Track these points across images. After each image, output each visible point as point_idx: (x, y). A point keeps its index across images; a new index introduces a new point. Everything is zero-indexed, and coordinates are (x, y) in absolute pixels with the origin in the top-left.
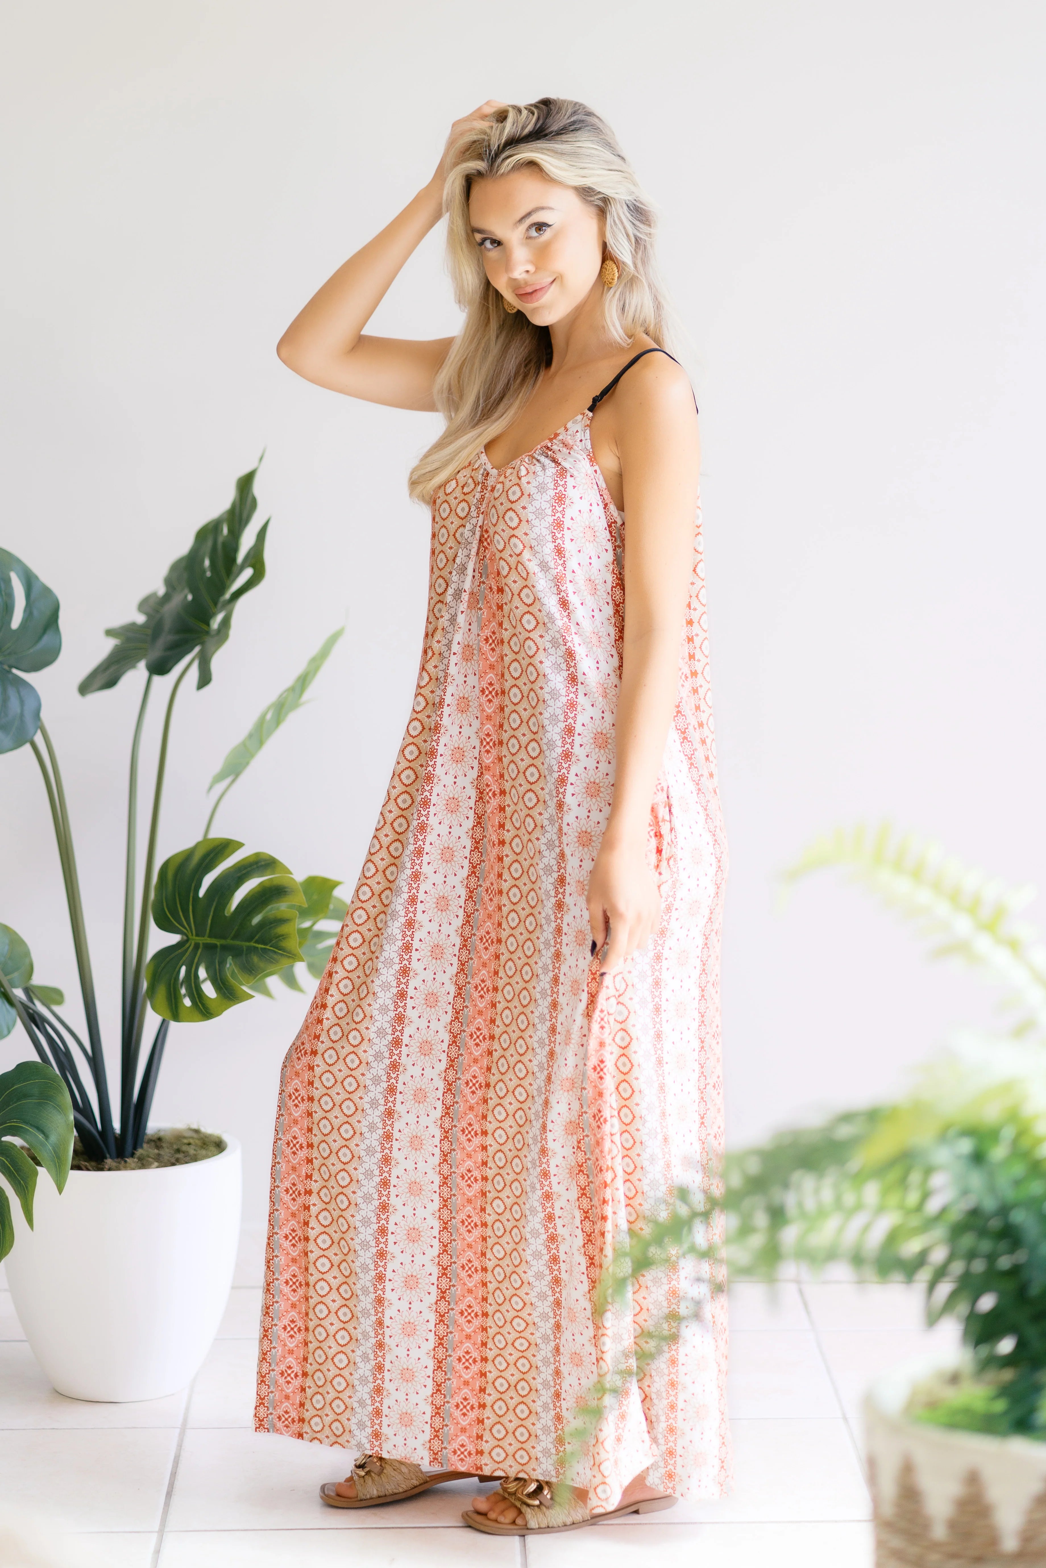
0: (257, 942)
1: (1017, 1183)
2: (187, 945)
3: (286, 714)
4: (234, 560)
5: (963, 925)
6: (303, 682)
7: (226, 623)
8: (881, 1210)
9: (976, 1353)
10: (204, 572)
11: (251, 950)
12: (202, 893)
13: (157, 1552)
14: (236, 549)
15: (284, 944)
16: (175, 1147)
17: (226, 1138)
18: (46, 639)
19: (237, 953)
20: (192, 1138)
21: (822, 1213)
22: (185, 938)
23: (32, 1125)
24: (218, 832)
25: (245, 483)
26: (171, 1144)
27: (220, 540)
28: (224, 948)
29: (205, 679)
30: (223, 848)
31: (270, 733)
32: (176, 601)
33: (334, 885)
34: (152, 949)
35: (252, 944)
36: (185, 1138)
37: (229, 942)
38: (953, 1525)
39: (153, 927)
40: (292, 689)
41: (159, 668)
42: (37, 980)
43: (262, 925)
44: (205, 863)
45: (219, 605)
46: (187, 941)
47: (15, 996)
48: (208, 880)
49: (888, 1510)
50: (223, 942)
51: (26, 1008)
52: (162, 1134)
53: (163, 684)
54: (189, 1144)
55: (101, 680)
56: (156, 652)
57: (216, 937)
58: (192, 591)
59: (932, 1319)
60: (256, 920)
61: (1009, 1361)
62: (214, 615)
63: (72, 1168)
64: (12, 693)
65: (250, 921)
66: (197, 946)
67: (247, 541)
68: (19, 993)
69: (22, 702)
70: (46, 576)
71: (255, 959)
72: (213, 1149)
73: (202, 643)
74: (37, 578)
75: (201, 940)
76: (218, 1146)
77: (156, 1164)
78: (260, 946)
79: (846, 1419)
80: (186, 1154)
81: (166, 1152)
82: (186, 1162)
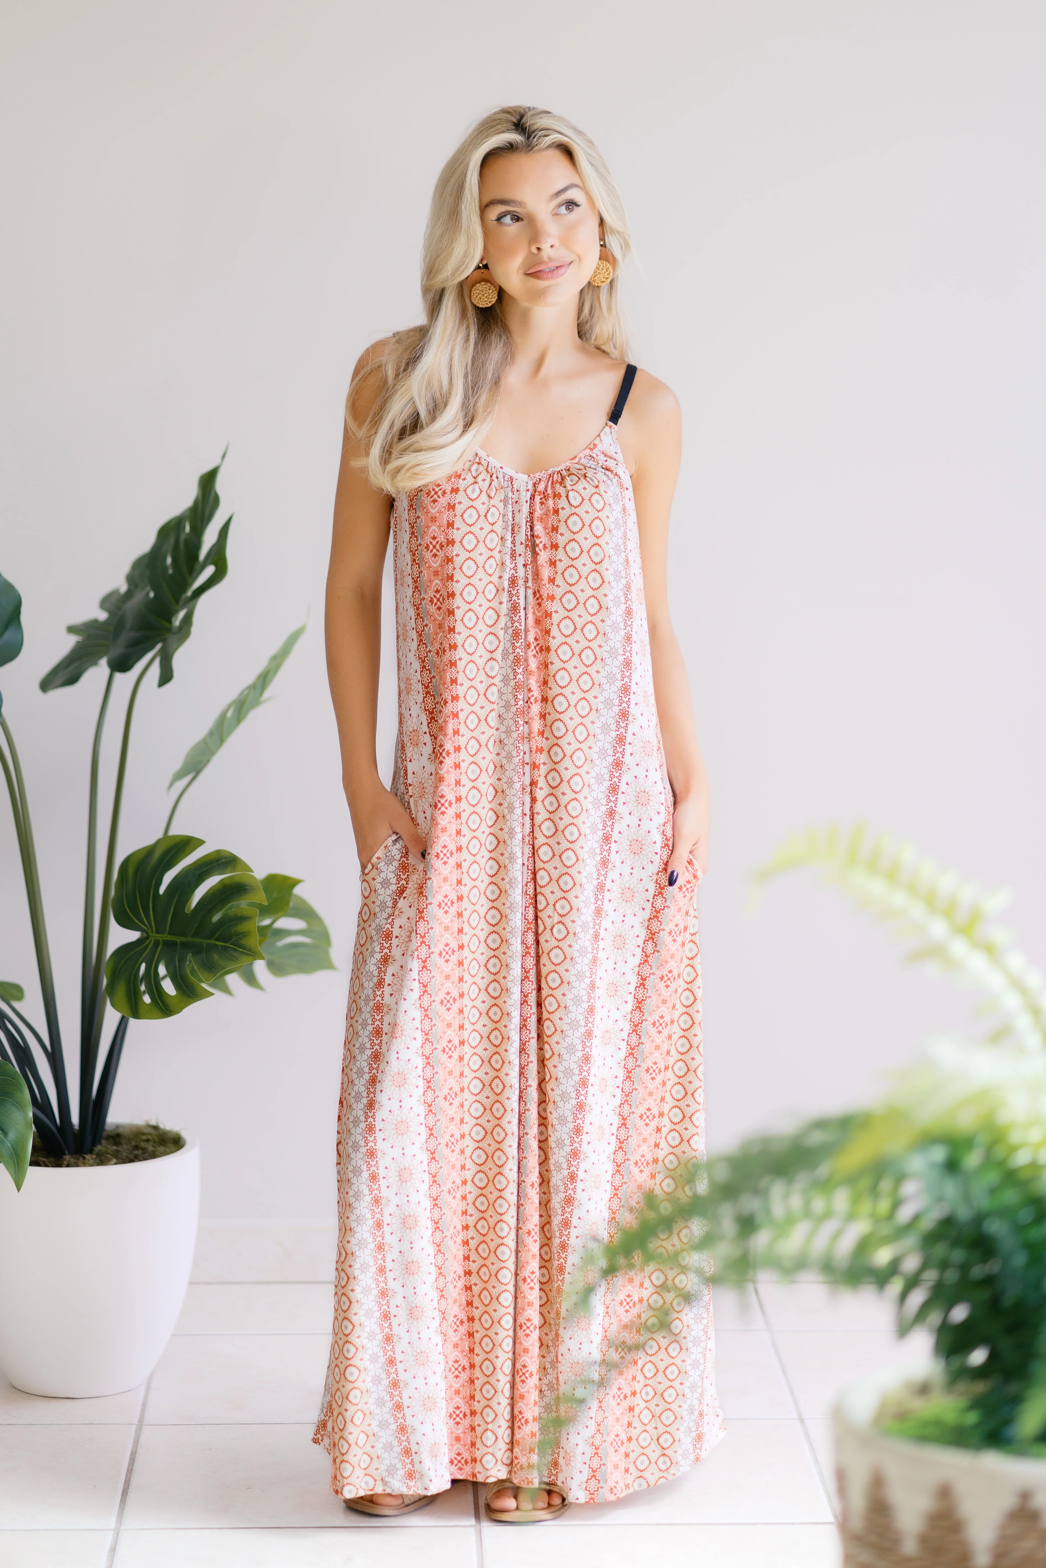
0: (216, 940)
1: (993, 1191)
2: (147, 942)
3: (247, 713)
4: (196, 557)
5: (938, 929)
6: (264, 680)
7: (188, 620)
8: (851, 1217)
9: (948, 1364)
10: (166, 568)
11: (212, 947)
12: (162, 890)
13: (113, 1550)
14: (198, 547)
15: (244, 942)
16: (134, 1143)
17: (184, 1134)
18: (8, 635)
19: (197, 950)
20: (150, 1134)
21: (790, 1220)
22: (145, 935)
24: (178, 830)
25: (208, 481)
26: (130, 1140)
27: (183, 537)
28: (185, 945)
29: (166, 677)
30: (185, 844)
31: (230, 731)
32: (138, 598)
33: (295, 882)
34: (112, 946)
35: (212, 941)
36: (143, 1134)
37: (190, 939)
38: (924, 1540)
39: (113, 924)
40: (253, 687)
41: (121, 665)
43: (222, 923)
44: (165, 861)
45: (181, 603)
46: (147, 937)
48: (169, 877)
49: (857, 1523)
50: (183, 939)
52: (120, 1130)
53: (124, 681)
54: (148, 1141)
55: (62, 676)
56: (118, 650)
57: (175, 934)
58: (155, 588)
59: (903, 1330)
60: (216, 918)
61: (981, 1373)
62: (176, 612)
63: (31, 1164)
65: (210, 918)
66: (157, 943)
67: (209, 538)
71: (216, 957)
72: (171, 1146)
73: (164, 641)
75: (161, 937)
76: (175, 1143)
77: (114, 1161)
78: (220, 943)
79: (802, 1420)
80: (144, 1150)
81: (124, 1149)
82: (145, 1159)
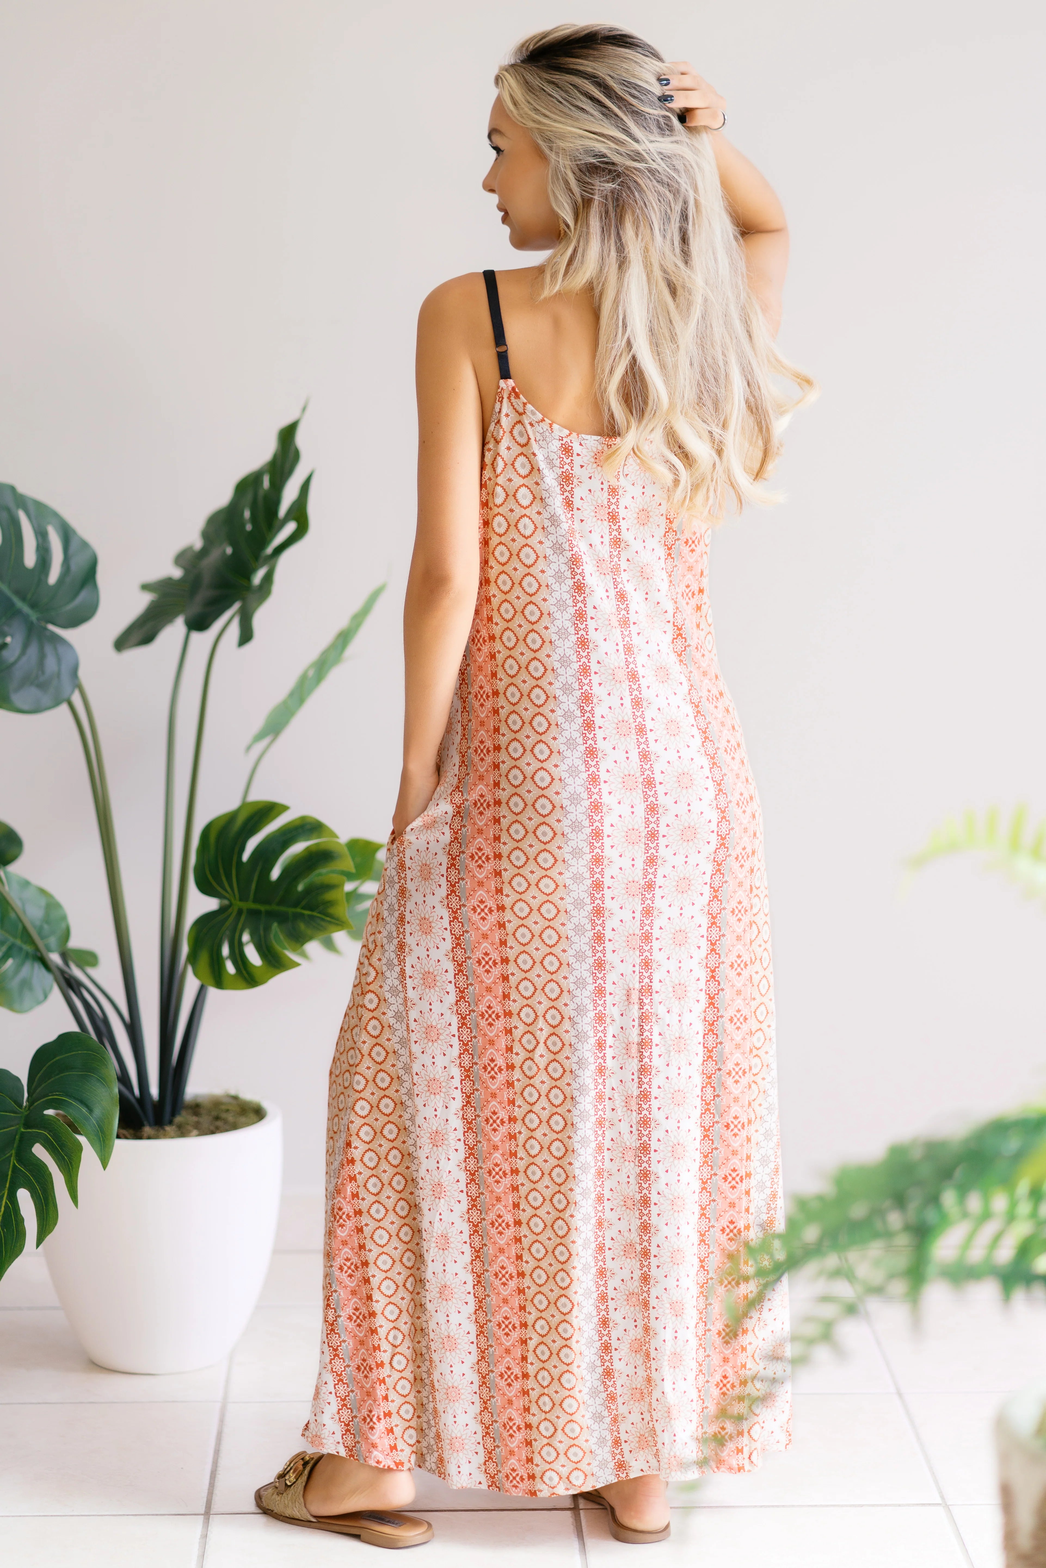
0: (304, 908)
2: (229, 911)
3: (327, 672)
4: (276, 514)
6: (344, 638)
7: (268, 579)
8: (1011, 1218)
10: (244, 524)
11: (298, 917)
12: (246, 857)
13: (205, 1536)
14: (277, 502)
15: (332, 911)
16: (214, 1113)
17: (266, 1105)
18: (83, 595)
19: (283, 919)
20: (230, 1104)
22: (227, 902)
23: (75, 1099)
24: (259, 794)
25: (288, 435)
26: (209, 1110)
27: (261, 493)
28: (269, 914)
29: (246, 636)
30: (267, 811)
31: (310, 691)
32: (215, 556)
34: (192, 915)
35: (299, 910)
36: (224, 1104)
37: (274, 907)
39: (193, 890)
40: (333, 646)
41: (199, 624)
42: (74, 943)
43: (308, 891)
44: (248, 828)
45: (262, 560)
46: (229, 906)
47: (51, 961)
48: (252, 844)
50: (268, 907)
51: (62, 972)
52: (200, 1100)
53: (202, 640)
54: (227, 1111)
55: (137, 636)
56: (196, 607)
57: (260, 902)
58: (233, 544)
60: (301, 886)
62: (254, 570)
64: (48, 649)
65: (296, 887)
66: (240, 912)
67: (290, 494)
68: (55, 958)
69: (59, 661)
70: (84, 529)
71: (302, 926)
72: (252, 1116)
73: (244, 600)
74: (74, 532)
75: (245, 906)
76: (256, 1113)
77: (195, 1132)
78: (307, 912)
79: (900, 1394)
80: (226, 1121)
81: (205, 1120)
82: (227, 1130)
